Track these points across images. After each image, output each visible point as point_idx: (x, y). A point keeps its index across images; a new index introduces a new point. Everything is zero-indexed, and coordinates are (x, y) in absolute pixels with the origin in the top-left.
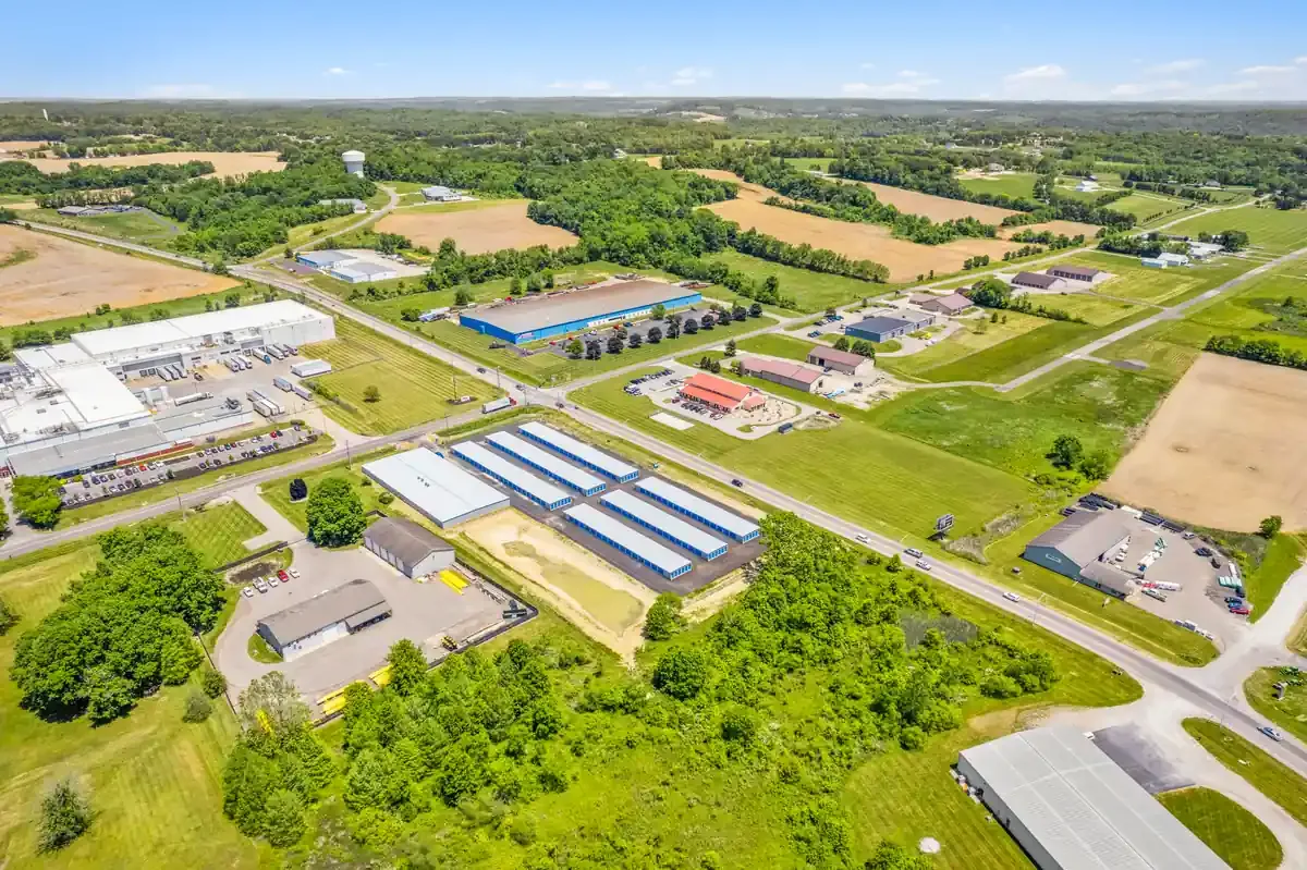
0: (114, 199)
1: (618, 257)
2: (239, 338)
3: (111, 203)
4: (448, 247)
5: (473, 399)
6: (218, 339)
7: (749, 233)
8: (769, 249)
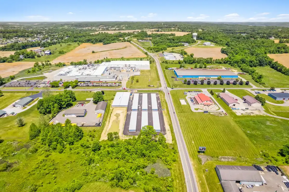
0: (148, 39)
1: (231, 63)
2: (131, 66)
3: (148, 40)
4: (192, 56)
5: (153, 86)
6: (128, 66)
7: (276, 62)
8: (279, 68)
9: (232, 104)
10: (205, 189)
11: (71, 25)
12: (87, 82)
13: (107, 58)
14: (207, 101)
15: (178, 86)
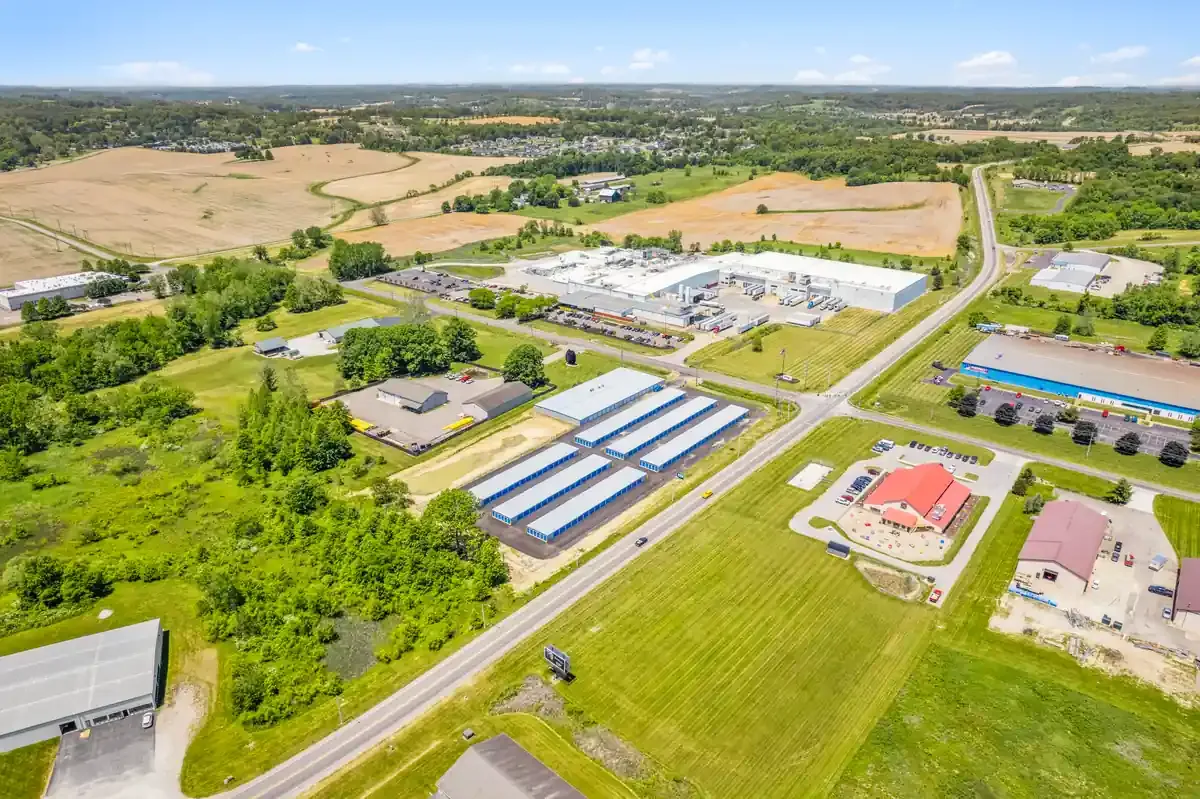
5: (793, 382)
6: (798, 279)
9: (1041, 567)
10: (370, 780)
11: (837, 99)
12: (585, 310)
13: (774, 237)
14: (904, 506)
15: (906, 409)
